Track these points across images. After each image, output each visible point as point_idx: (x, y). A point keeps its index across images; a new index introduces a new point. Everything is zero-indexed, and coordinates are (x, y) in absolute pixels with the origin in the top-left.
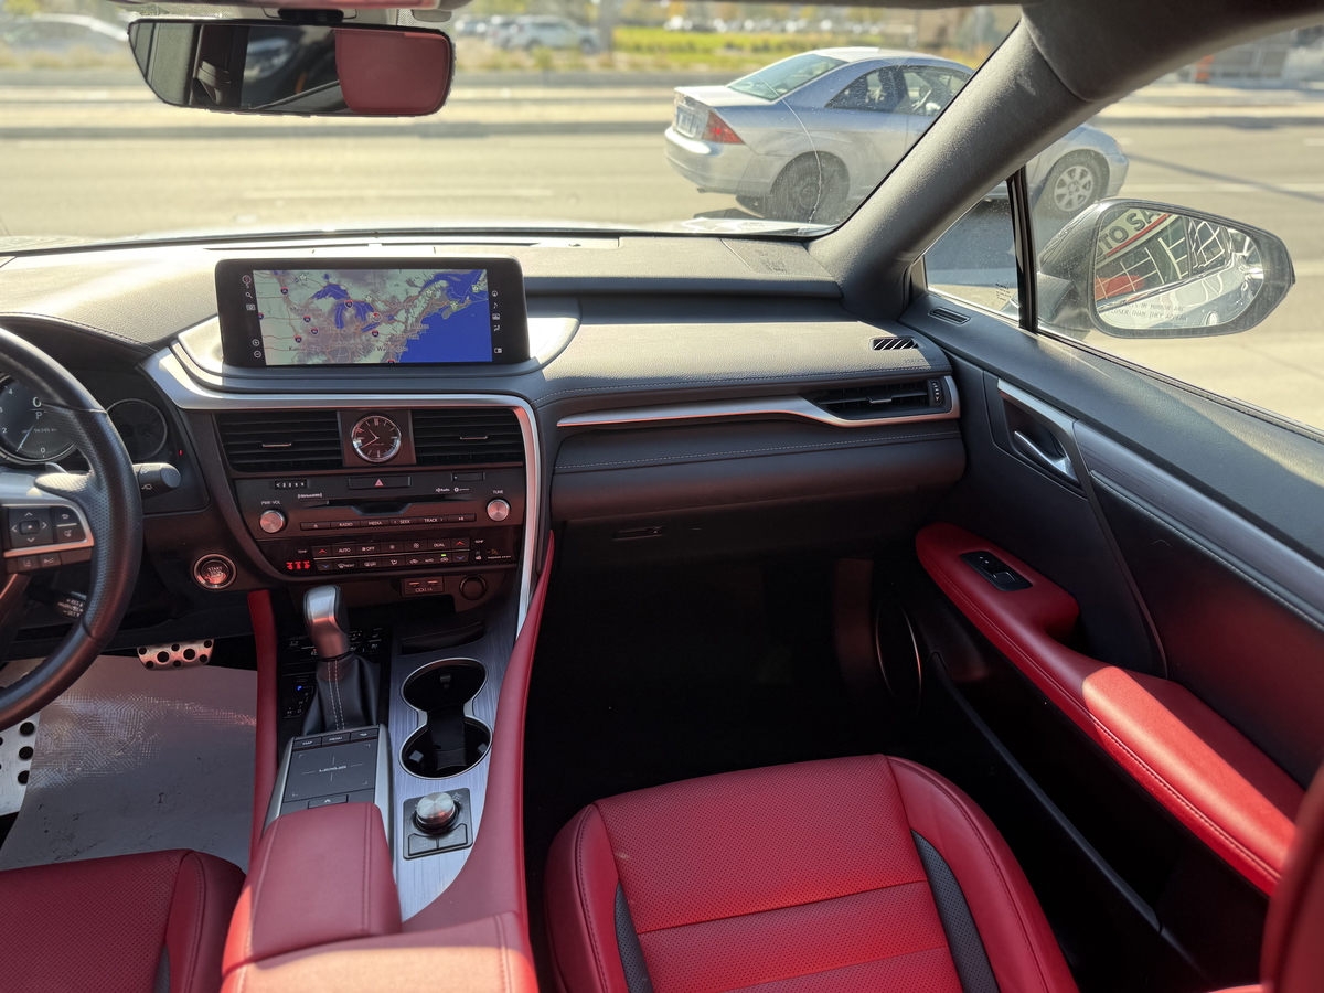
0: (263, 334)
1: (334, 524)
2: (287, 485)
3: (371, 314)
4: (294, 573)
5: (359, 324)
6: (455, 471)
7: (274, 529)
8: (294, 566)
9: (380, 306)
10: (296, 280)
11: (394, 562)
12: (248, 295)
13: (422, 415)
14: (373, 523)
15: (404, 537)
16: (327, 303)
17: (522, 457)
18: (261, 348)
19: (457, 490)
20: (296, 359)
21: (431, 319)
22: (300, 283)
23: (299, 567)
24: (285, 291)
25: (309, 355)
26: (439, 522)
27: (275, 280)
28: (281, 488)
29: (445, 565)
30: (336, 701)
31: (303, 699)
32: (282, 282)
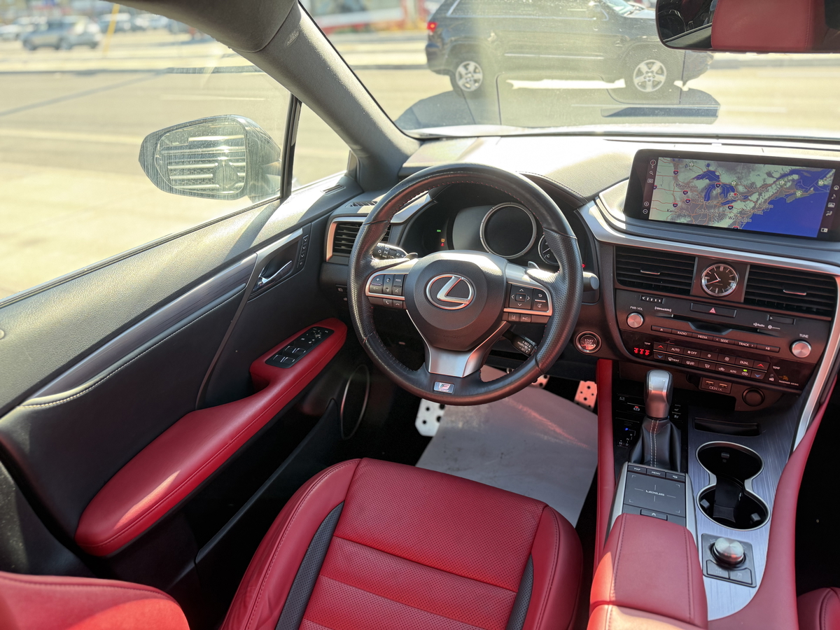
0: (653, 199)
1: (674, 331)
2: (650, 299)
3: (732, 194)
4: (638, 355)
5: (721, 200)
6: (772, 314)
7: (636, 326)
8: (639, 351)
9: (741, 189)
10: (687, 166)
11: (707, 366)
12: (651, 173)
13: (756, 268)
14: (701, 337)
15: (723, 351)
16: (704, 183)
18: (649, 208)
19: (770, 327)
20: (670, 218)
21: (777, 202)
22: (688, 168)
23: (641, 352)
24: (676, 173)
25: (679, 216)
26: (750, 347)
27: (672, 165)
28: (645, 300)
29: (744, 377)
30: (654, 447)
31: (630, 437)
32: (676, 166)
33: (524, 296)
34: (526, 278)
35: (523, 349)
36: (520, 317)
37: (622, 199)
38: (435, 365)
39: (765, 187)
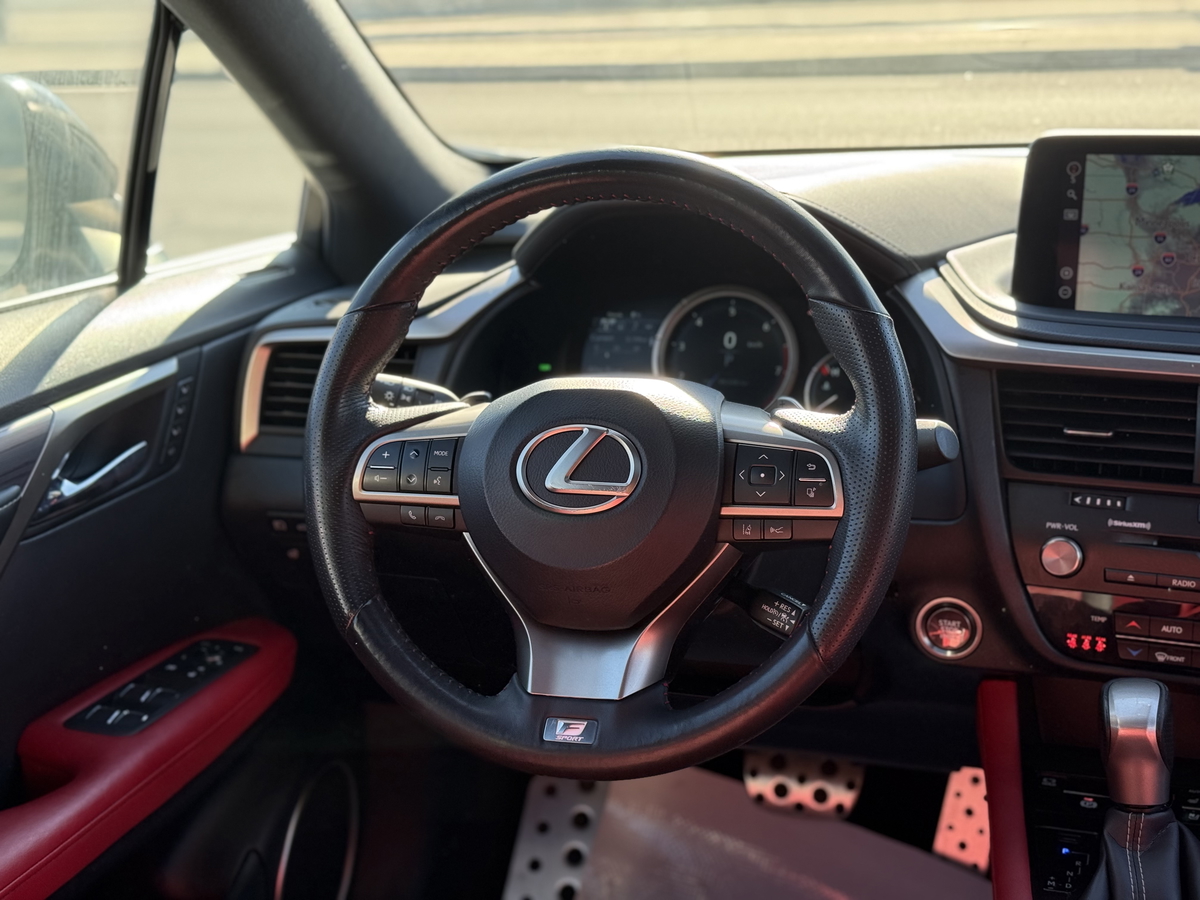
0: (1082, 259)
1: (1162, 580)
2: (1094, 501)
4: (1077, 654)
7: (1063, 570)
8: (1080, 642)
10: (1156, 172)
12: (1072, 194)
18: (1073, 283)
20: (1128, 304)
22: (1161, 177)
23: (1086, 645)
24: (1132, 191)
25: (1151, 299)
27: (1120, 172)
28: (1083, 503)
30: (1138, 883)
31: (1075, 869)
32: (1131, 174)
33: (770, 472)
34: (773, 428)
35: (776, 623)
36: (763, 530)
37: (1007, 264)
38: (546, 674)
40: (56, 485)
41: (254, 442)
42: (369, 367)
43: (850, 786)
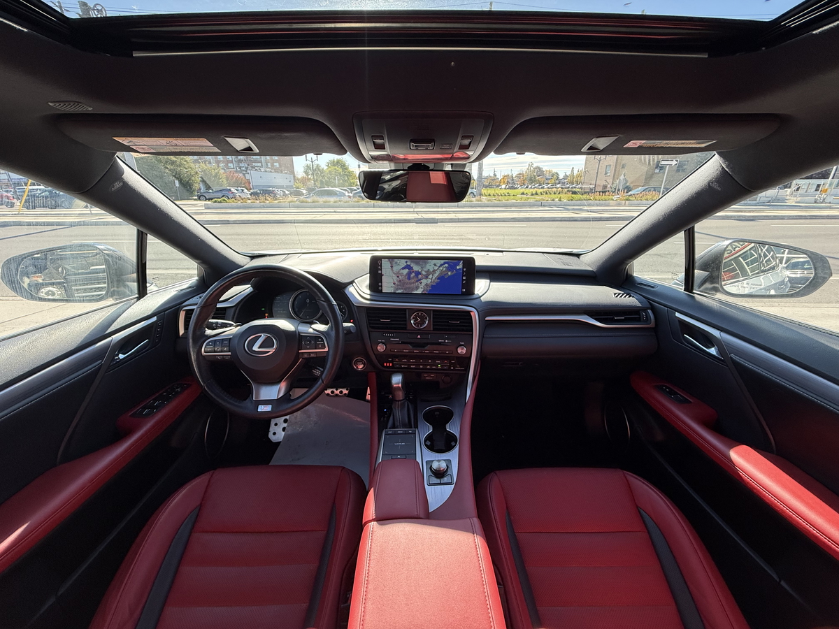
0: (383, 281)
1: (402, 351)
2: (388, 335)
3: (420, 276)
4: (386, 367)
5: (416, 279)
6: (446, 334)
7: (382, 351)
8: (387, 364)
9: (424, 273)
11: (421, 367)
12: (379, 267)
13: (437, 312)
14: (415, 351)
15: (426, 357)
16: (406, 271)
17: (472, 330)
18: (381, 286)
19: (446, 341)
20: (393, 291)
21: (441, 278)
22: (397, 264)
24: (392, 267)
25: (397, 289)
26: (439, 353)
27: (389, 263)
28: (386, 336)
29: (439, 369)
30: (399, 417)
31: (387, 415)
32: (391, 263)
33: (310, 342)
34: (311, 330)
35: (315, 374)
36: (310, 355)
37: (368, 282)
38: (258, 395)
39: (434, 271)
40: (118, 355)
41: (183, 334)
42: (207, 318)
43: (347, 390)
